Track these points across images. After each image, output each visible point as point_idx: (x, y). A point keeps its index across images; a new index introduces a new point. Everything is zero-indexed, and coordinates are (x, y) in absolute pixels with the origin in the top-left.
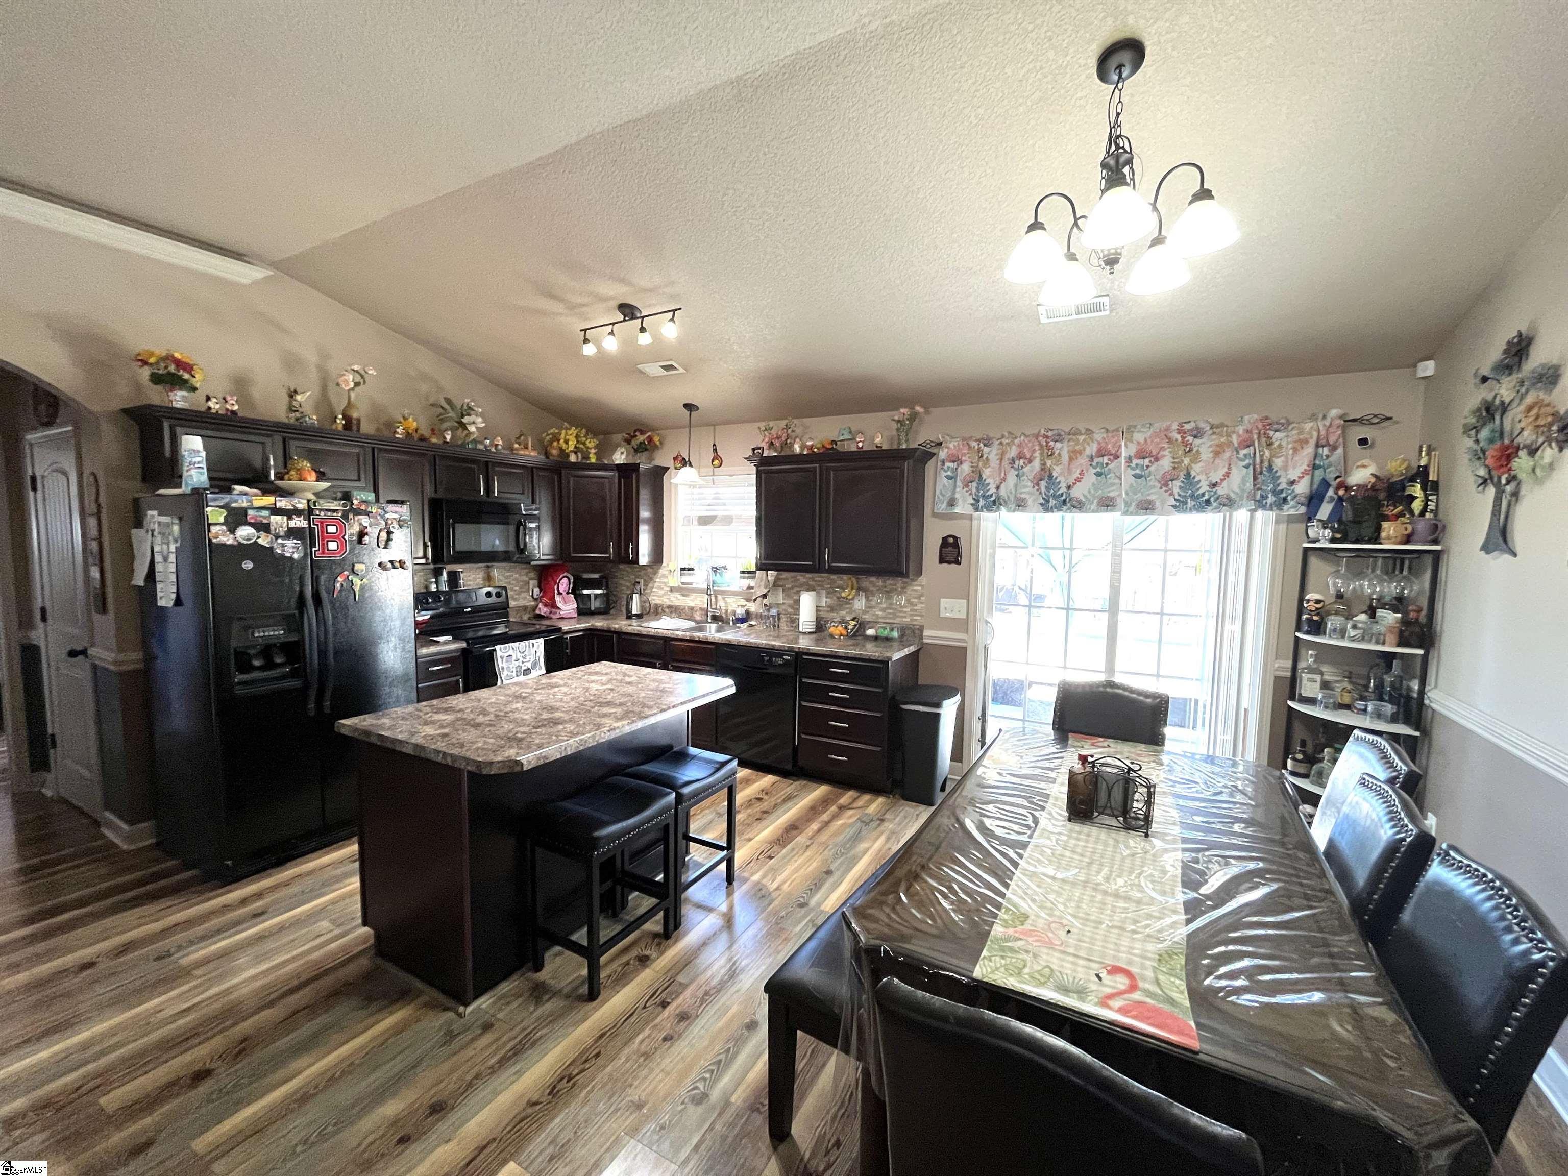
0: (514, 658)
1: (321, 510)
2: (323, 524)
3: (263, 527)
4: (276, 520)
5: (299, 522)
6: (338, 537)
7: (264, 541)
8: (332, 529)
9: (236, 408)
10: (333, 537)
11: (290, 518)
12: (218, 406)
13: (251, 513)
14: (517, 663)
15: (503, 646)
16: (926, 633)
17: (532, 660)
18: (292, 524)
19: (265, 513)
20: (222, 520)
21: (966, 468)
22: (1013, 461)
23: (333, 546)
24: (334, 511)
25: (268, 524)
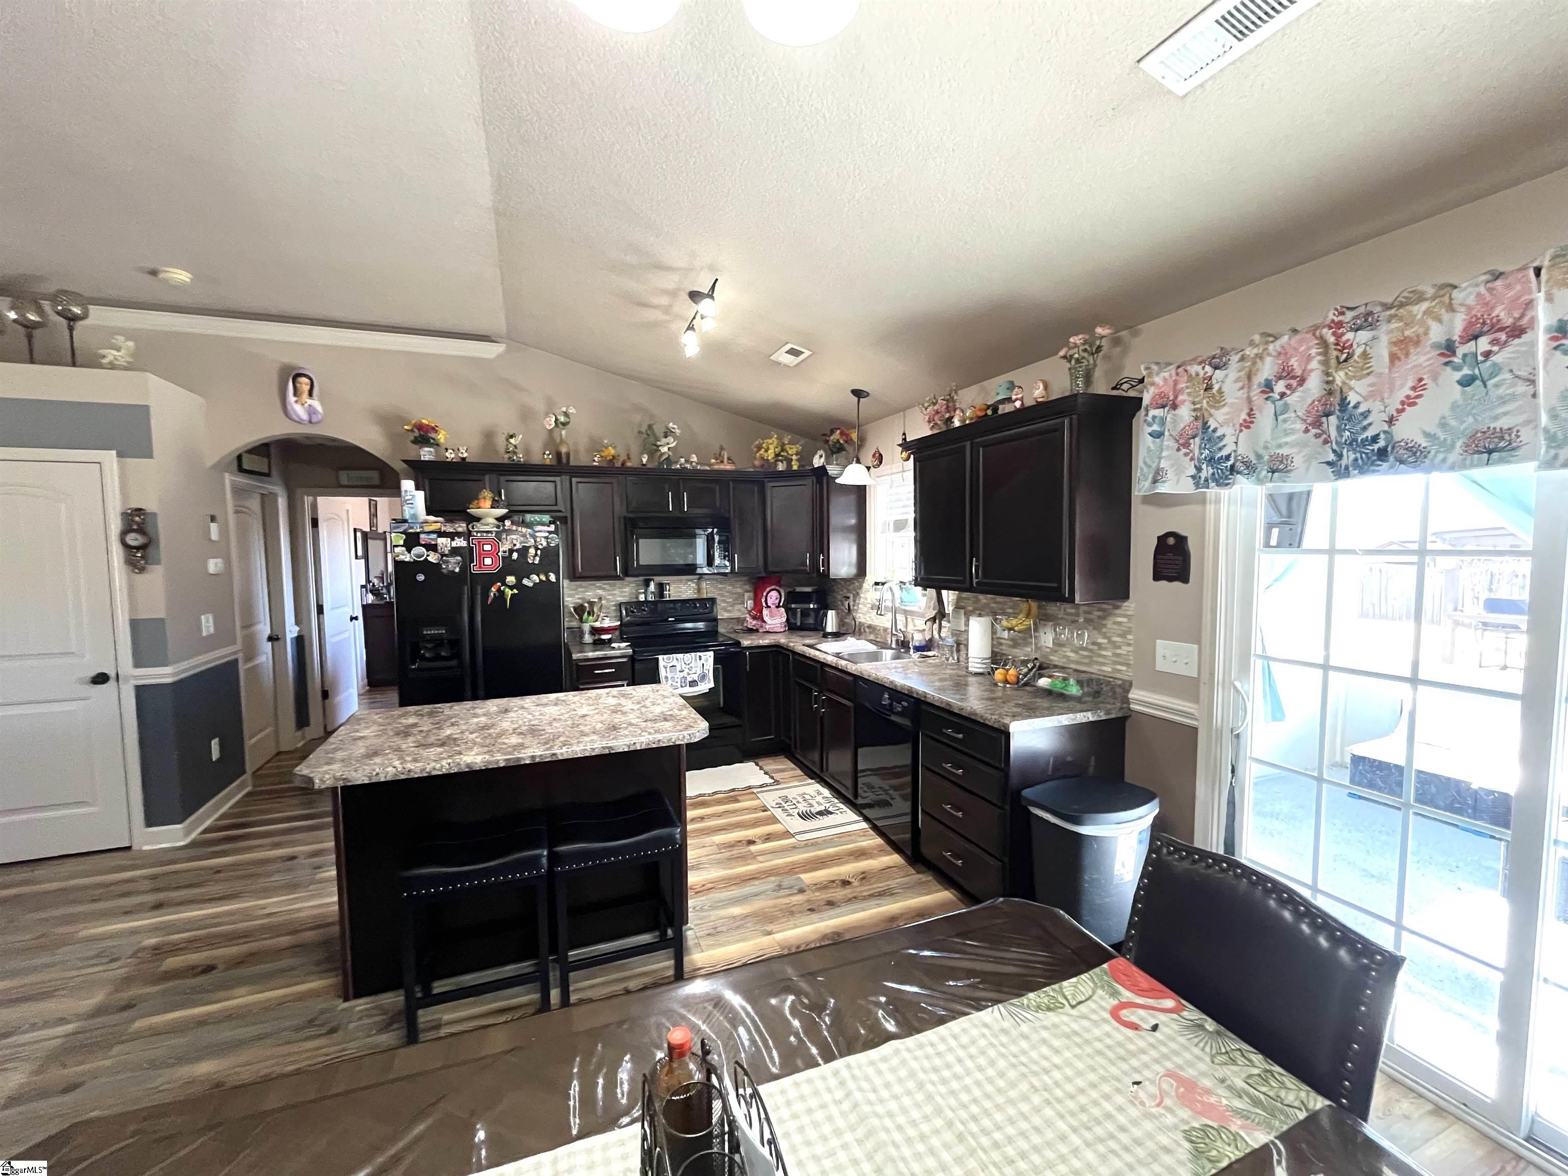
0: (679, 668)
1: (477, 532)
2: (480, 544)
3: (432, 547)
4: (442, 541)
5: (460, 542)
6: (492, 554)
7: (433, 558)
8: (487, 548)
9: (465, 455)
10: (488, 554)
11: (453, 539)
12: (453, 456)
13: (422, 536)
14: (682, 674)
15: (665, 656)
16: (1134, 694)
17: (698, 673)
18: (454, 544)
19: (434, 536)
20: (402, 542)
21: (1185, 413)
22: (1268, 387)
23: (488, 561)
24: (488, 532)
25: (436, 545)
